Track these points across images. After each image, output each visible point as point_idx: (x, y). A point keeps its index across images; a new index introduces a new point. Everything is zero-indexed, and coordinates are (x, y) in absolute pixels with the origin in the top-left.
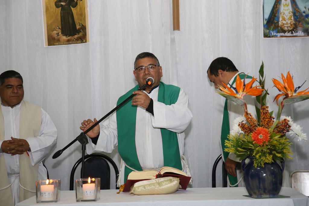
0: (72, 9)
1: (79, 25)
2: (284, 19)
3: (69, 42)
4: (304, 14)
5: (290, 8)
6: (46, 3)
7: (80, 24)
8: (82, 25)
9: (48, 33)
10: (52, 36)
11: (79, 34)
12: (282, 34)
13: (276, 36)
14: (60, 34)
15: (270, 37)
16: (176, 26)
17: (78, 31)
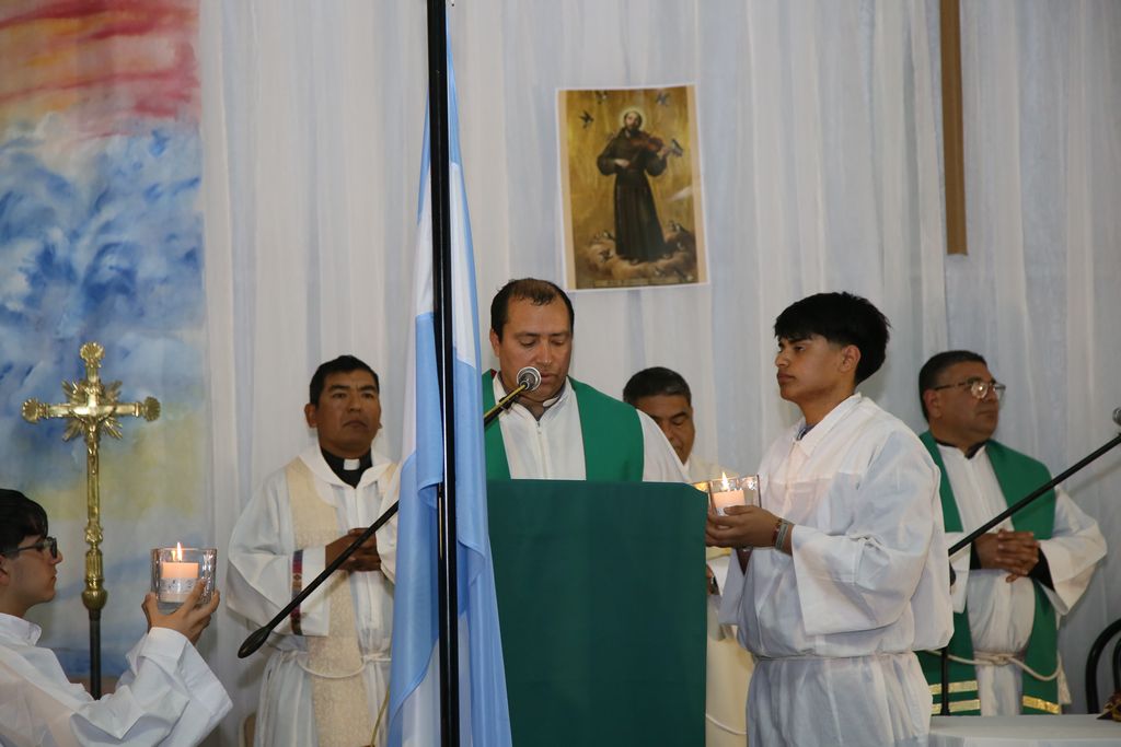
0: (650, 179)
1: (671, 228)
3: (638, 279)
6: (571, 159)
7: (674, 226)
8: (682, 229)
9: (576, 249)
10: (588, 260)
11: (671, 257)
14: (612, 253)
16: (956, 241)
17: (671, 248)
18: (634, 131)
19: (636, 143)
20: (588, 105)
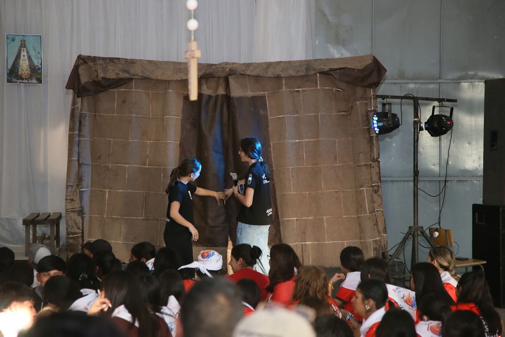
2: (22, 70)
4: (37, 68)
5: (27, 61)
12: (21, 81)
13: (16, 82)
15: (11, 82)
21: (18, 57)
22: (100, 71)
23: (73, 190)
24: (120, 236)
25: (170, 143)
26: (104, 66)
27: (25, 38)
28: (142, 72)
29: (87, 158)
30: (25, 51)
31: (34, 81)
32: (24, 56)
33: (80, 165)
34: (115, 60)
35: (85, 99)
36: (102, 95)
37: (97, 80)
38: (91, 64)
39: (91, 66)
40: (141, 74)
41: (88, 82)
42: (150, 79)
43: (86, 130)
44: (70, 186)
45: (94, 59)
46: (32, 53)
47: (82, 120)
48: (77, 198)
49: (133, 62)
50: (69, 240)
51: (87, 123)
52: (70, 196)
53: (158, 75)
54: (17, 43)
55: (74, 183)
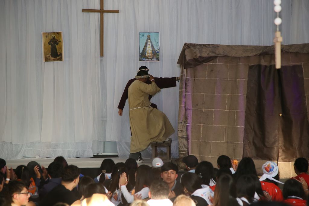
0: (56, 45)
2: (148, 53)
3: (54, 60)
4: (157, 52)
5: (151, 48)
6: (44, 43)
8: (60, 53)
9: (45, 56)
10: (47, 57)
13: (145, 61)
14: (50, 56)
15: (142, 61)
16: (102, 54)
17: (59, 56)
18: (54, 38)
19: (54, 40)
20: (46, 35)
21: (146, 46)
22: (198, 52)
23: (182, 125)
24: (210, 153)
25: (241, 95)
26: (200, 49)
27: (150, 35)
28: (223, 52)
29: (190, 105)
30: (150, 42)
31: (155, 60)
32: (149, 45)
33: (186, 110)
34: (207, 46)
35: (189, 70)
36: (199, 67)
37: (196, 58)
38: (192, 48)
39: (192, 50)
40: (222, 54)
41: (191, 59)
42: (228, 56)
43: (189, 89)
44: (181, 122)
45: (194, 45)
46: (154, 43)
47: (187, 82)
48: (185, 130)
49: (218, 46)
50: (180, 155)
51: (190, 84)
52: (180, 128)
53: (233, 54)
54: (146, 37)
55: (182, 120)
